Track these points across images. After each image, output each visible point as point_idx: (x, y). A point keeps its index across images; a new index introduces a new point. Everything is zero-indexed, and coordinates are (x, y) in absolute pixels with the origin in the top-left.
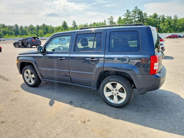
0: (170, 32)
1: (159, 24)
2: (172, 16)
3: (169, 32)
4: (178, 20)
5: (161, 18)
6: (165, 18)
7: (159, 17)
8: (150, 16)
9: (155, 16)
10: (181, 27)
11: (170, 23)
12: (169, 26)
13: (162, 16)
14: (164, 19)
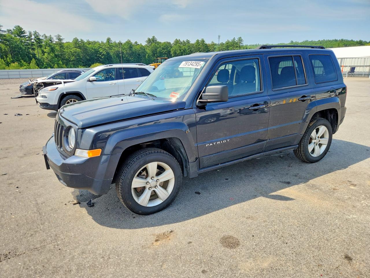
0: (59, 67)
1: (33, 49)
2: (52, 36)
3: (56, 65)
4: (66, 45)
5: (33, 37)
6: (41, 38)
7: (27, 34)
8: (9, 31)
9: (20, 32)
10: (73, 58)
11: (52, 50)
12: (52, 55)
13: (33, 33)
14: (39, 40)
